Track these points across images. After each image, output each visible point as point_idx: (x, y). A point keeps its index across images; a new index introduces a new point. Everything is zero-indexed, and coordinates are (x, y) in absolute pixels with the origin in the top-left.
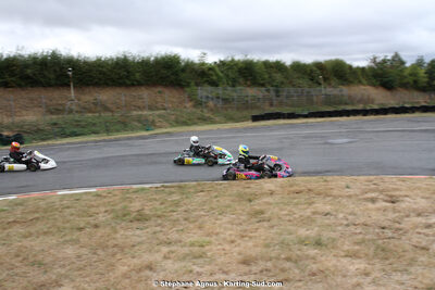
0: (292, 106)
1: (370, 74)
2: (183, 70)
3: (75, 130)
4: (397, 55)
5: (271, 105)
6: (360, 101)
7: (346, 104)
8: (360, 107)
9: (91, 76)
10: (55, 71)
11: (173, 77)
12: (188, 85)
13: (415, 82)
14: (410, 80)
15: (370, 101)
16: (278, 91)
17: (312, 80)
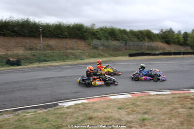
0: (135, 50)
1: (161, 37)
2: (85, 32)
3: (45, 58)
4: (171, 29)
5: (126, 50)
6: (161, 49)
7: (155, 50)
8: (161, 51)
9: (44, 32)
10: (28, 29)
11: (81, 35)
12: (88, 39)
13: (179, 41)
14: (177, 40)
15: (164, 49)
16: (126, 43)
17: (138, 39)
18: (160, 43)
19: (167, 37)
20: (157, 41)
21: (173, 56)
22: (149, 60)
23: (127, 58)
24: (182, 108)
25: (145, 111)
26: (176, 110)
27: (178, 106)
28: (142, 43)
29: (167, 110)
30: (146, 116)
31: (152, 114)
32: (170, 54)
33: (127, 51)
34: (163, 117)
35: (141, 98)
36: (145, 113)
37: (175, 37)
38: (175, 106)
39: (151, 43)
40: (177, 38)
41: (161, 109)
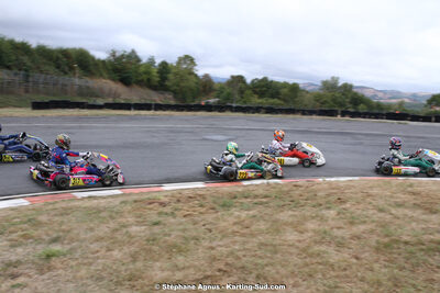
0: (47, 94)
1: (110, 68)
4: (133, 52)
5: (27, 92)
6: (109, 95)
7: (97, 96)
8: (110, 100)
13: (149, 80)
14: (145, 77)
15: (116, 95)
16: (28, 76)
17: (58, 68)
18: (108, 81)
19: (125, 69)
20: (101, 76)
21: (133, 112)
22: (79, 119)
23: (27, 112)
24: (138, 224)
25: (55, 235)
26: (125, 230)
27: (131, 220)
28: (67, 77)
29: (107, 229)
30: (56, 248)
31: (72, 240)
32: (127, 107)
33: (28, 95)
34: (94, 247)
35: (51, 207)
36: (55, 240)
37: (142, 69)
38: (124, 220)
39: (87, 79)
40: (145, 73)
41: (92, 229)
